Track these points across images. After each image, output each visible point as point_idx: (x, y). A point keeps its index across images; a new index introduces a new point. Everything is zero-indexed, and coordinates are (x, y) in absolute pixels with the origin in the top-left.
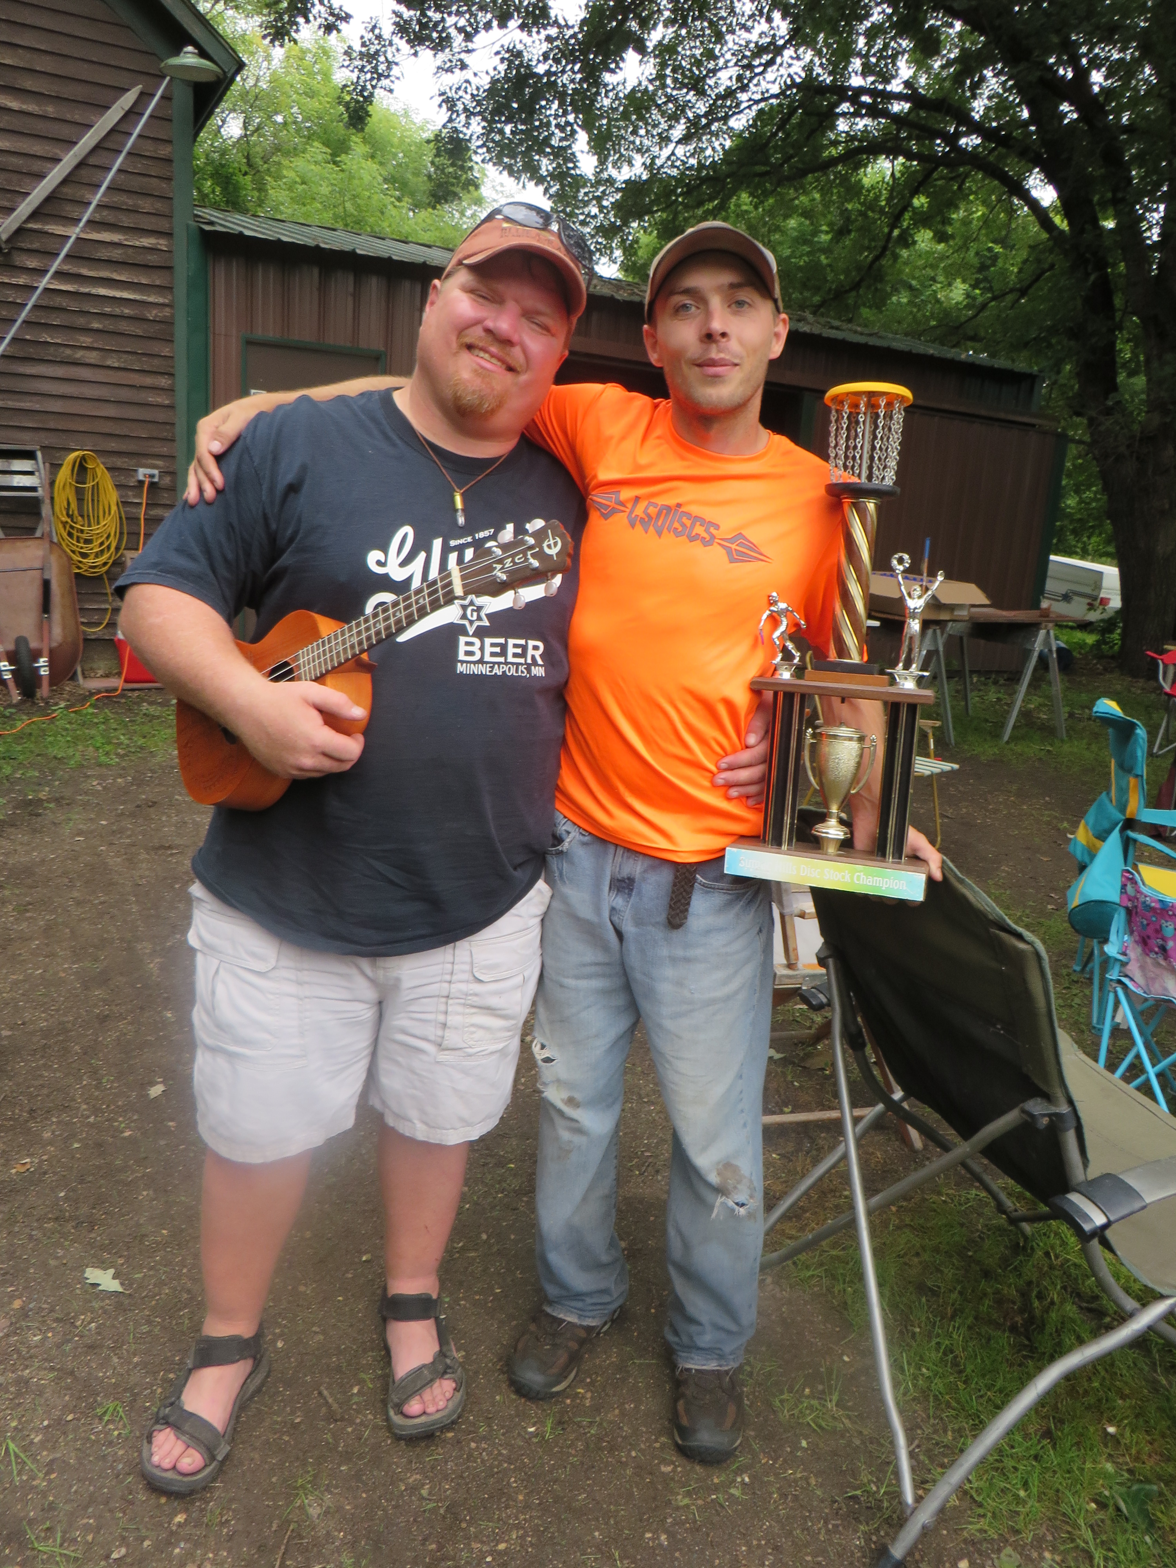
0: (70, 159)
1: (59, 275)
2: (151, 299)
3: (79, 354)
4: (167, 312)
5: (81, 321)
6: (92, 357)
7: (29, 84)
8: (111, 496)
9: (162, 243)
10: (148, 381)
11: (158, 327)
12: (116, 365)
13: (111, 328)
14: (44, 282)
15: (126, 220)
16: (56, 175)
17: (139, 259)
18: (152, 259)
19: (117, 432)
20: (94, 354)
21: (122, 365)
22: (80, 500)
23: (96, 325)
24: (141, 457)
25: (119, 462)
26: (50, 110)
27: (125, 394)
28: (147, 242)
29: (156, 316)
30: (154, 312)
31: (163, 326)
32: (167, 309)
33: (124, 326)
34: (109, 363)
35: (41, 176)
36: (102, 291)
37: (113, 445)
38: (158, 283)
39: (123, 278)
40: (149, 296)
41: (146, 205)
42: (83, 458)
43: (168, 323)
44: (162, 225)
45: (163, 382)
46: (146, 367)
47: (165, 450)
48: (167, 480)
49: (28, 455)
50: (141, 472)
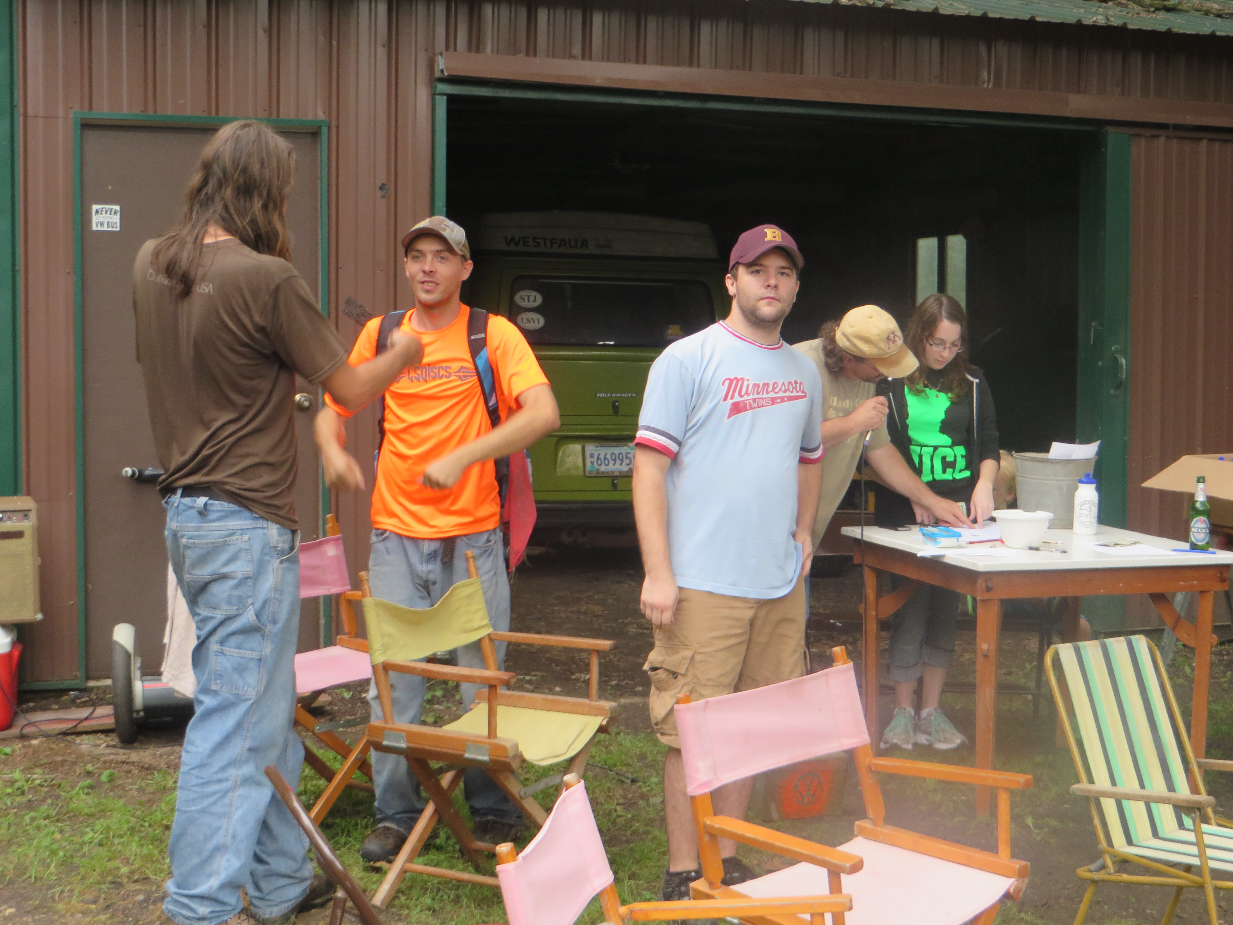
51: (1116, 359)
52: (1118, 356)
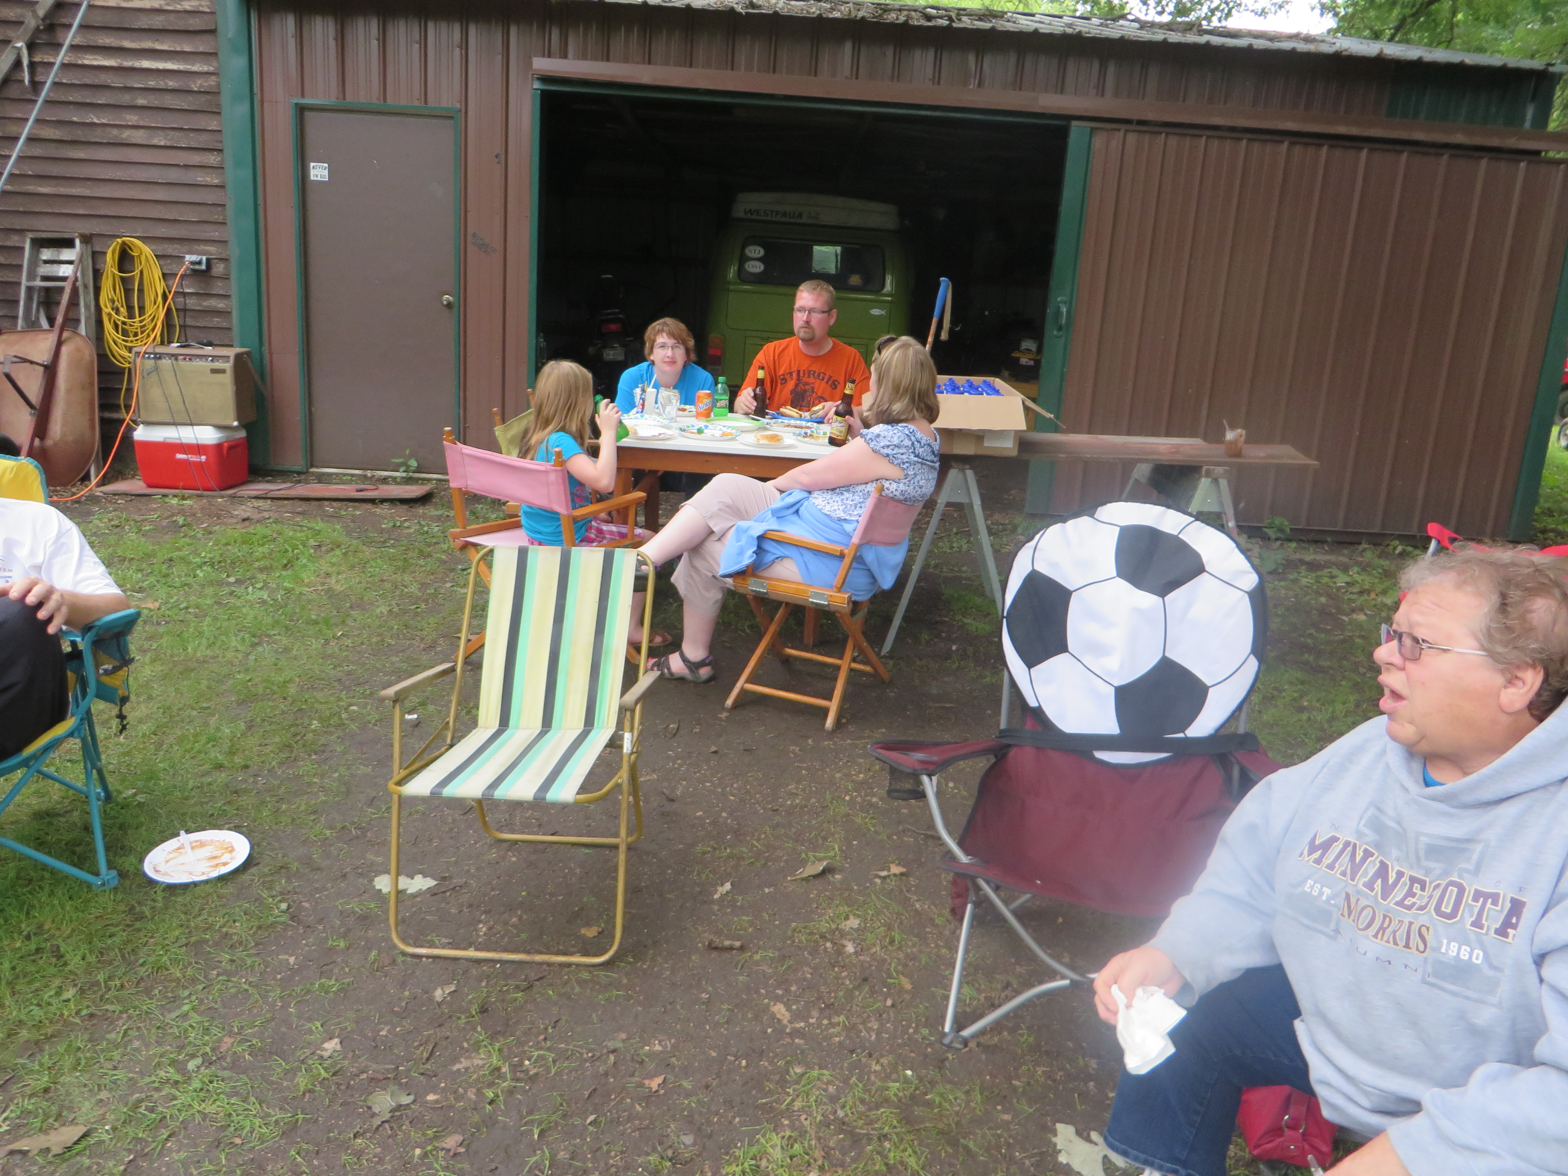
1: (77, 48)
2: (195, 68)
3: (127, 135)
4: (212, 81)
5: (126, 98)
6: (137, 136)
8: (157, 284)
9: (204, 5)
10: (196, 159)
11: (203, 98)
12: (162, 143)
13: (156, 103)
17: (180, 25)
18: (196, 23)
19: (166, 217)
20: (141, 133)
21: (169, 144)
22: (128, 292)
23: (141, 101)
24: (187, 242)
27: (173, 175)
28: (188, 5)
29: (201, 86)
30: (199, 82)
31: (209, 97)
32: (213, 78)
33: (170, 101)
34: (155, 141)
36: (146, 64)
38: (201, 49)
39: (165, 47)
40: (193, 65)
42: (127, 247)
43: (214, 93)
45: (212, 159)
46: (193, 145)
47: (216, 235)
48: (218, 268)
49: (68, 243)
50: (189, 258)
51: (1059, 308)
52: (1061, 305)
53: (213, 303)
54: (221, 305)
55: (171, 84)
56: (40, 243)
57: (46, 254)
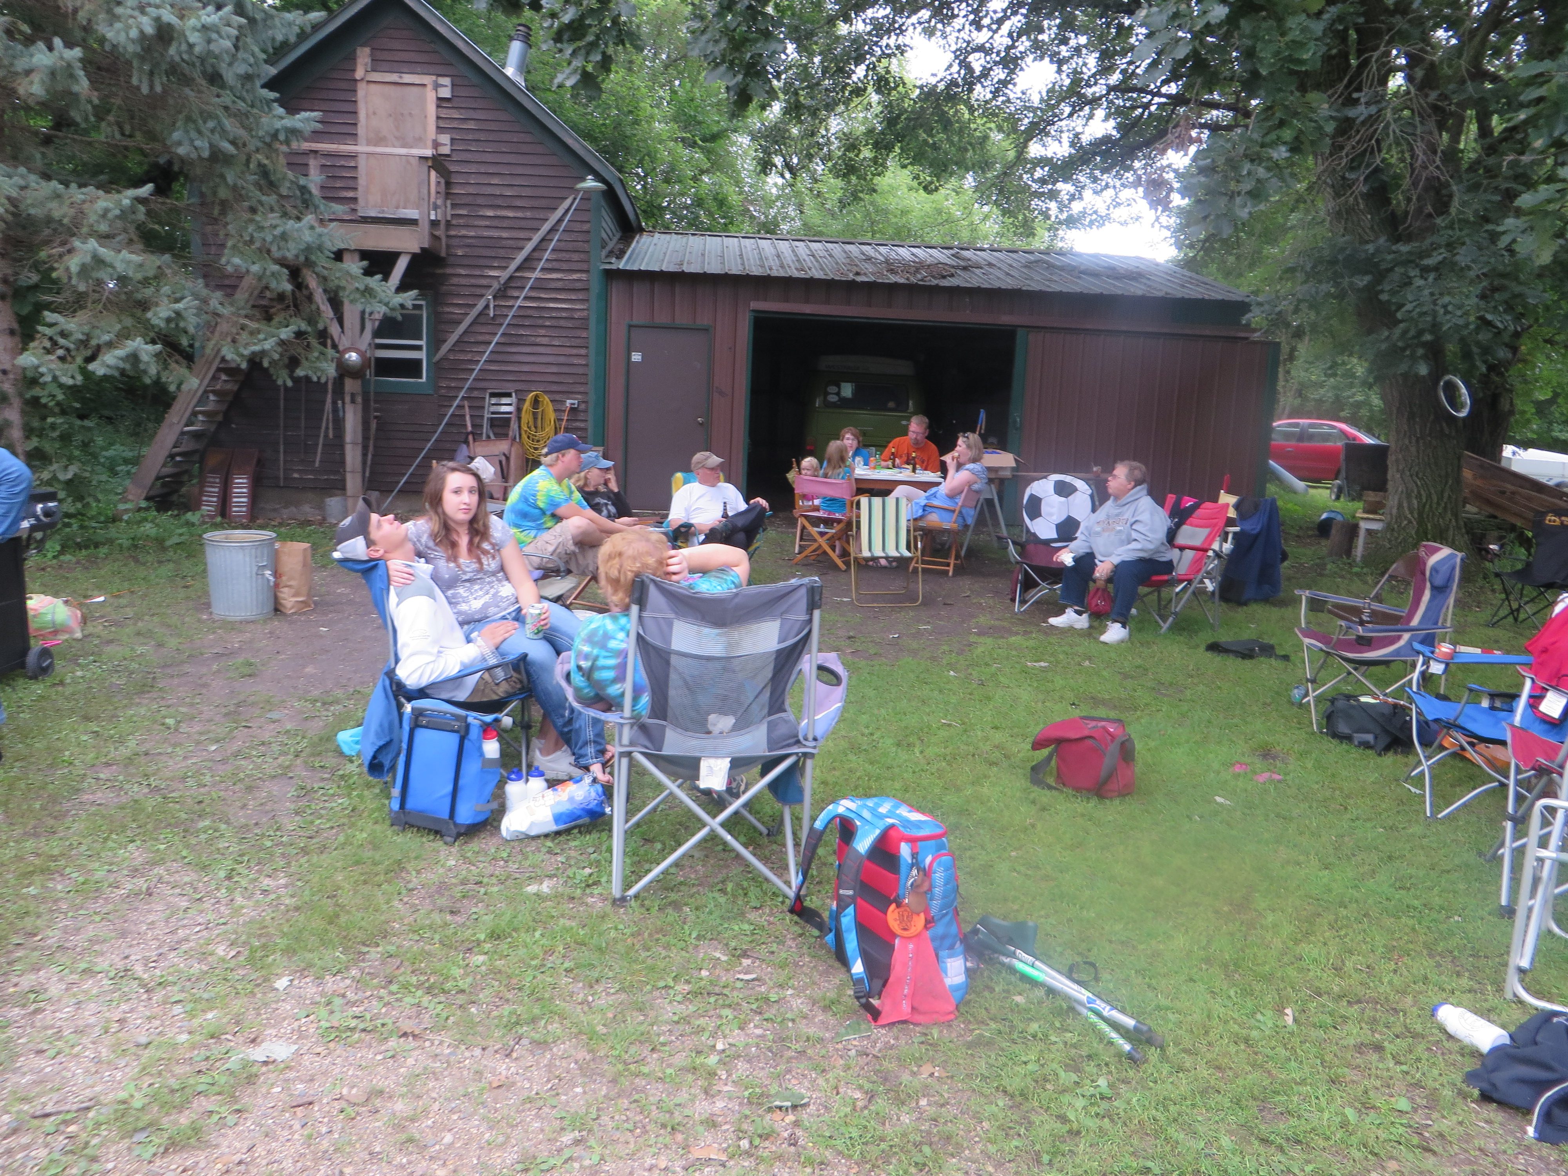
0: (537, 238)
1: (526, 298)
2: (577, 307)
3: (538, 340)
4: (585, 313)
5: (540, 322)
6: (545, 341)
7: (519, 203)
8: (551, 415)
9: (584, 276)
10: (575, 351)
11: (580, 322)
12: (558, 344)
13: (556, 324)
14: (519, 303)
15: (565, 266)
16: (529, 246)
17: (571, 286)
18: (578, 285)
19: (556, 381)
20: (546, 339)
21: (561, 344)
22: (535, 419)
23: (547, 323)
24: (569, 393)
25: (558, 397)
26: (528, 214)
27: (562, 360)
28: (575, 276)
29: (579, 316)
30: (579, 314)
31: (583, 321)
33: (562, 323)
34: (554, 343)
35: (522, 248)
36: (551, 305)
37: (555, 388)
38: (581, 298)
39: (562, 297)
40: (576, 305)
41: (575, 257)
42: (536, 396)
43: (586, 319)
44: (584, 266)
45: (583, 351)
46: (573, 344)
47: (582, 389)
48: (583, 406)
49: (509, 395)
50: (569, 402)
51: (1015, 419)
52: (1017, 418)
53: (578, 424)
54: (582, 425)
55: (564, 315)
56: (493, 395)
57: (493, 401)
